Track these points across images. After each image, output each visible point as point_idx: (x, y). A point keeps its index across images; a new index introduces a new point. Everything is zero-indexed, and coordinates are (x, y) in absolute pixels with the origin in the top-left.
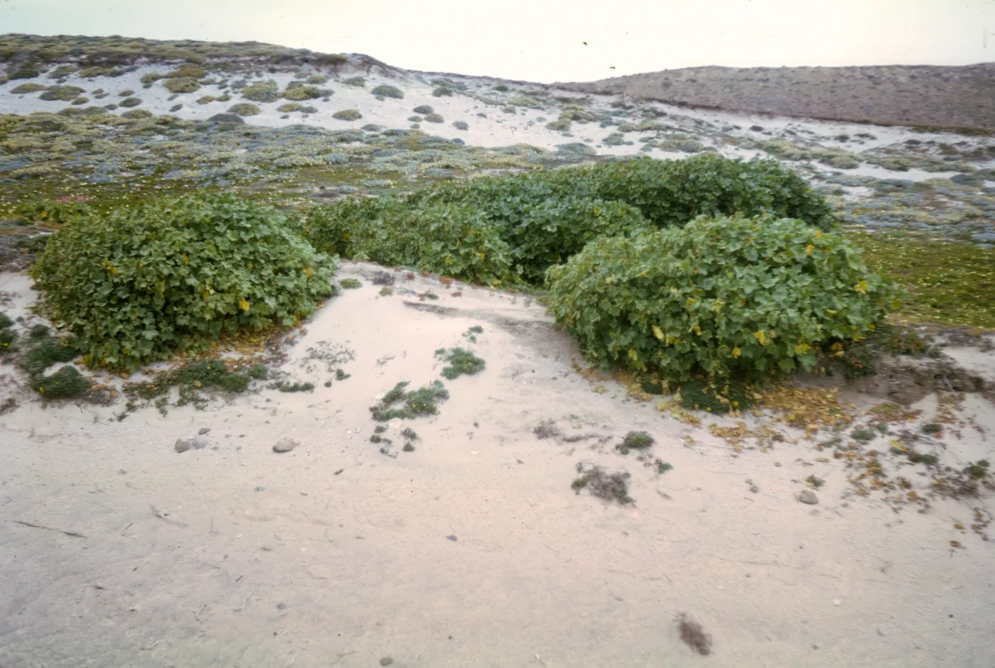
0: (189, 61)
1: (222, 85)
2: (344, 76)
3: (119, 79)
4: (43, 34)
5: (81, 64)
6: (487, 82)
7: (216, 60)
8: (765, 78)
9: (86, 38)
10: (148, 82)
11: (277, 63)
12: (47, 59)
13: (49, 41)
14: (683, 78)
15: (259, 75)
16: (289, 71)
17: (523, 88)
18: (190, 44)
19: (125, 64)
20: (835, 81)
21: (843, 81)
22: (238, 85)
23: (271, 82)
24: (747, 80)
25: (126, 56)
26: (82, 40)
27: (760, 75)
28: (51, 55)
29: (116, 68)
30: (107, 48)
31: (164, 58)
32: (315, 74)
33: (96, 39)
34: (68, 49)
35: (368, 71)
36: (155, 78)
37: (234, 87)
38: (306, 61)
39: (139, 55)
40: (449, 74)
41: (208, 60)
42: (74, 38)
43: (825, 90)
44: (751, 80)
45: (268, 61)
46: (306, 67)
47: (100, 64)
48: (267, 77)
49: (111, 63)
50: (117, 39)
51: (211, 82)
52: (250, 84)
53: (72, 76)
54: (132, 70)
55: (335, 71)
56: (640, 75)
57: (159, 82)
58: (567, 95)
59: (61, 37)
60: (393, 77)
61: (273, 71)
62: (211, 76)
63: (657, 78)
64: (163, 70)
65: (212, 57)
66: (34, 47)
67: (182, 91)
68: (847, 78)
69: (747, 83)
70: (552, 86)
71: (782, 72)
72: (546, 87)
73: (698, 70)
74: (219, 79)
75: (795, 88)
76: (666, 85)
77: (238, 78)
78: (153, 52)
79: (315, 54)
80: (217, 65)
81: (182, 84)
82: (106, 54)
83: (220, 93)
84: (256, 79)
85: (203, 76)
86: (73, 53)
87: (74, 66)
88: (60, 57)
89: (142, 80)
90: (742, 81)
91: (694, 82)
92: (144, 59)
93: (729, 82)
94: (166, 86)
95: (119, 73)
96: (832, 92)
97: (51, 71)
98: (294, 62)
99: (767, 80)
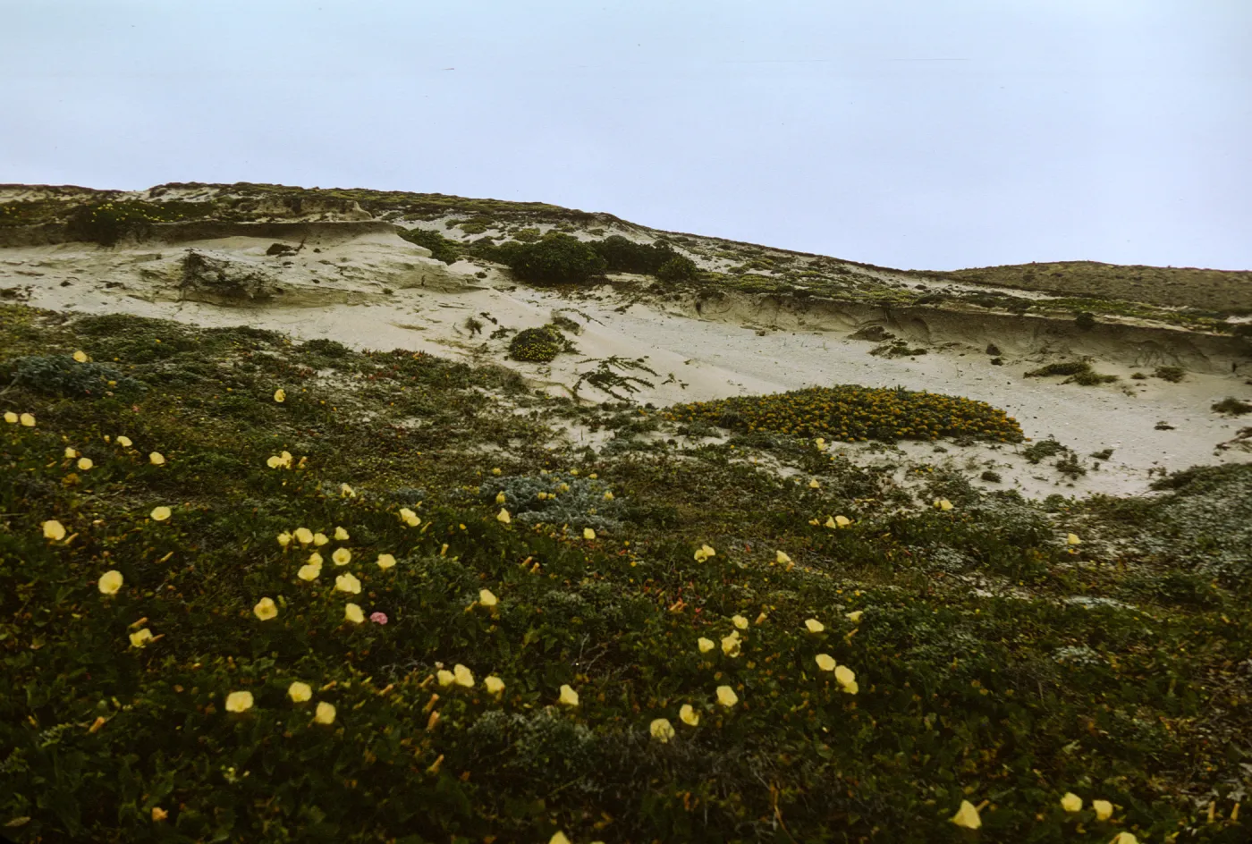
0: (483, 212)
1: (502, 230)
2: (591, 228)
3: (431, 222)
4: (382, 190)
5: (406, 211)
7: (501, 213)
8: (1138, 276)
9: (414, 194)
10: (450, 225)
11: (545, 217)
12: (383, 207)
13: (385, 194)
14: (1048, 273)
15: (529, 225)
16: (551, 222)
18: (490, 200)
19: (438, 212)
20: (1216, 285)
22: (515, 230)
23: (538, 230)
24: (1118, 277)
25: (439, 207)
26: (411, 195)
27: (1134, 273)
28: (387, 204)
29: (431, 215)
30: (428, 201)
31: (465, 209)
32: (570, 225)
33: (422, 195)
34: (398, 200)
35: (609, 226)
36: (456, 222)
37: (509, 231)
38: (566, 216)
39: (448, 207)
41: (496, 213)
42: (404, 193)
43: (1202, 294)
44: (1123, 278)
45: (538, 215)
46: (564, 221)
47: (420, 212)
48: (535, 226)
49: (427, 212)
50: (438, 196)
51: (496, 227)
52: (521, 230)
53: (399, 218)
54: (442, 217)
55: (585, 225)
57: (459, 225)
59: (395, 193)
60: (627, 231)
61: (540, 222)
62: (496, 223)
63: (1020, 271)
64: (463, 218)
65: (499, 210)
66: (373, 198)
67: (473, 233)
68: (1231, 282)
69: (1116, 280)
73: (1066, 265)
74: (501, 225)
75: (1169, 289)
76: (1028, 278)
77: (513, 226)
78: (459, 205)
80: (501, 216)
81: (473, 228)
82: (426, 205)
83: (500, 235)
84: (527, 227)
85: (490, 223)
86: (402, 203)
87: (402, 212)
88: (392, 206)
89: (447, 224)
90: (1112, 278)
91: (1059, 275)
92: (451, 210)
93: (1097, 279)
94: (462, 228)
95: (432, 219)
96: (1210, 296)
97: (385, 215)
98: (557, 217)
99: (1140, 278)
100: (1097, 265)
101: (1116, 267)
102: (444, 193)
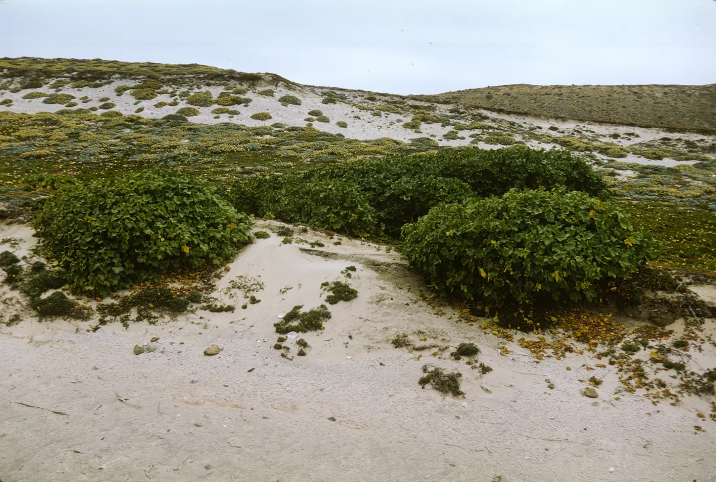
0: (149, 77)
1: (173, 94)
2: (260, 89)
3: (99, 89)
4: (45, 57)
5: (73, 78)
6: (361, 94)
7: (168, 77)
8: (559, 93)
9: (76, 60)
10: (120, 91)
11: (212, 79)
12: (49, 75)
13: (50, 62)
14: (501, 93)
15: (199, 88)
16: (220, 85)
17: (386, 98)
18: (150, 65)
19: (104, 79)
21: (616, 95)
22: (184, 95)
23: (208, 93)
24: (547, 94)
25: (105, 73)
26: (74, 61)
27: (556, 90)
28: (52, 72)
29: (98, 82)
30: (92, 68)
31: (131, 75)
32: (239, 87)
33: (84, 61)
34: (64, 68)
35: (276, 85)
36: (125, 89)
37: (181, 96)
38: (233, 78)
39: (114, 73)
40: (334, 88)
41: (163, 77)
42: (68, 60)
43: (603, 102)
44: (550, 94)
45: (206, 77)
46: (232, 83)
47: (86, 79)
48: (204, 89)
49: (94, 78)
50: (98, 62)
51: (165, 92)
52: (192, 94)
53: (66, 86)
54: (109, 83)
55: (253, 85)
56: (470, 90)
57: (128, 92)
58: (418, 103)
59: (59, 59)
60: (294, 90)
61: (209, 85)
62: (165, 88)
63: (482, 93)
64: (131, 83)
65: (165, 74)
66: (39, 67)
67: (144, 98)
68: (618, 93)
69: (546, 96)
70: (407, 97)
71: (572, 88)
72: (403, 98)
73: (511, 87)
74: (170, 90)
75: (581, 100)
76: (489, 97)
77: (184, 89)
78: (124, 71)
79: (239, 73)
80: (169, 80)
81: (144, 94)
82: (90, 72)
83: (171, 100)
84: (196, 90)
85: (159, 88)
86: (67, 71)
87: (68, 80)
88: (58, 74)
89: (116, 90)
90: (543, 95)
91: (509, 95)
92: (117, 75)
93: (534, 96)
94: (132, 94)
95: (100, 86)
96: (608, 103)
97: (52, 83)
98: (224, 79)
99: (561, 94)
100: (530, 87)
101: (543, 87)
102: (104, 58)
